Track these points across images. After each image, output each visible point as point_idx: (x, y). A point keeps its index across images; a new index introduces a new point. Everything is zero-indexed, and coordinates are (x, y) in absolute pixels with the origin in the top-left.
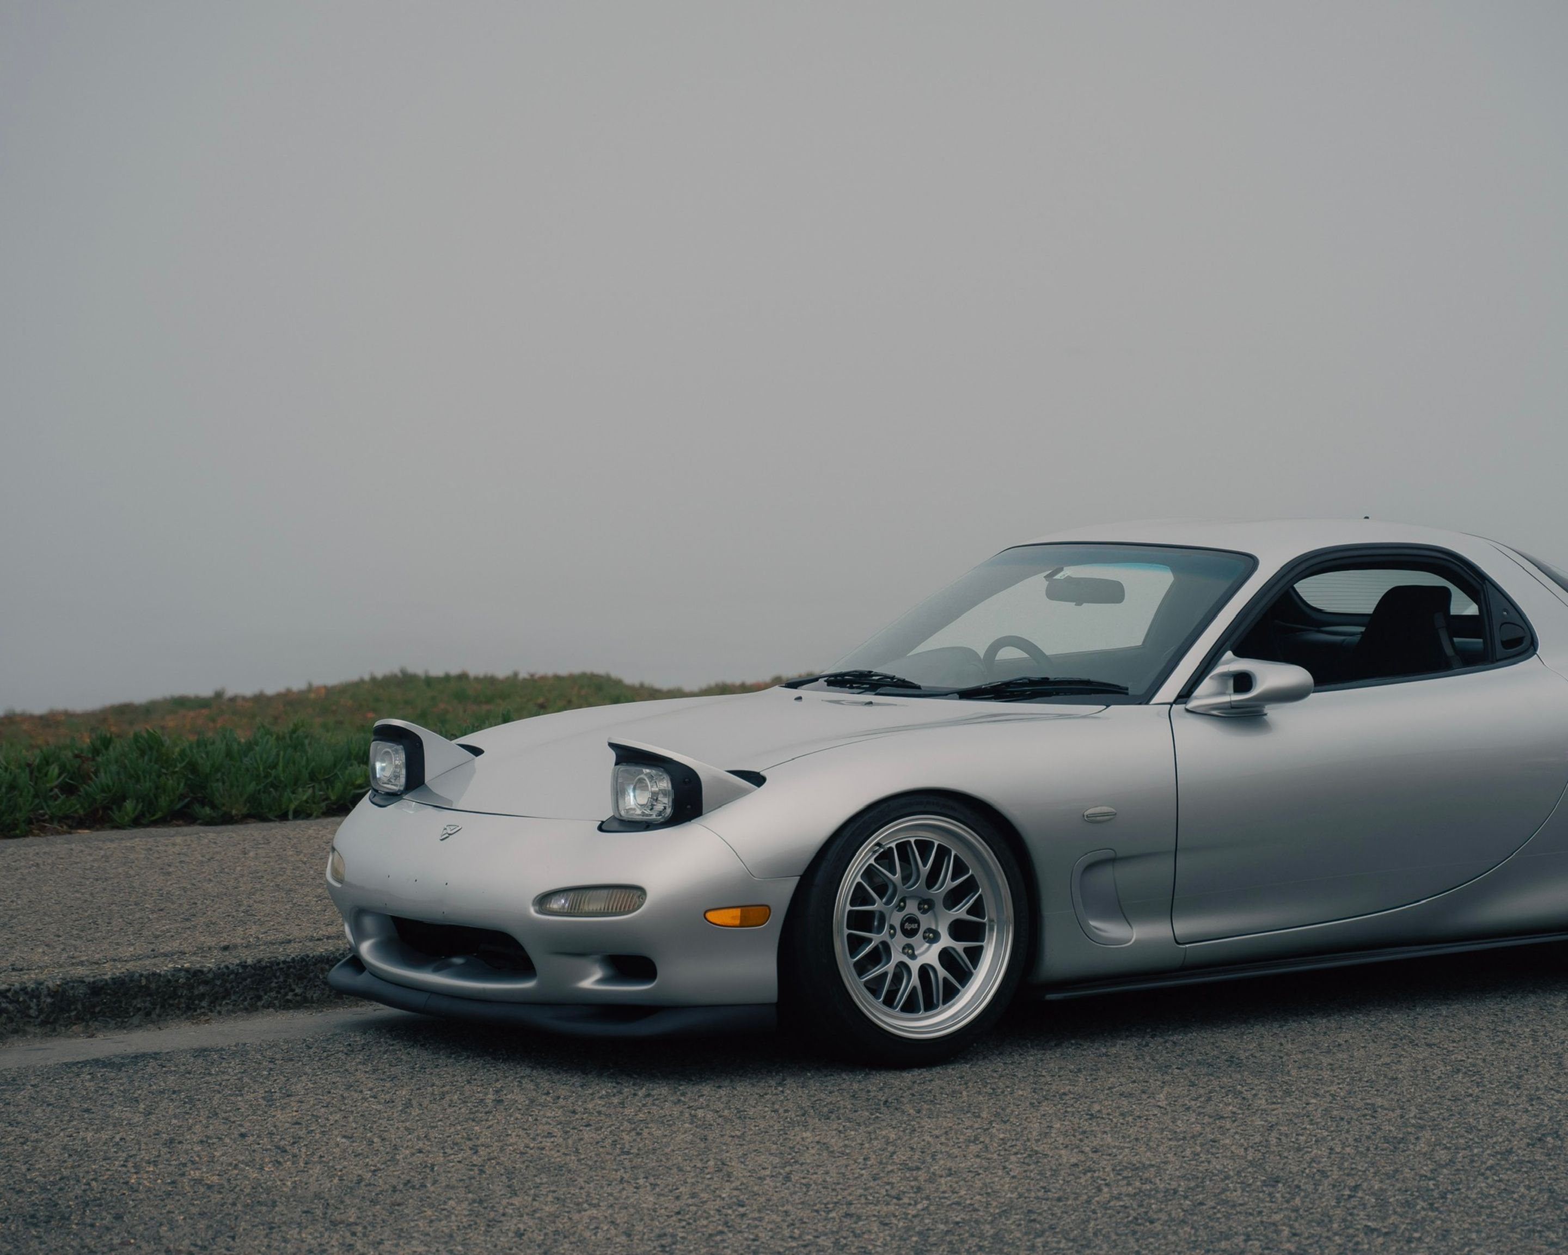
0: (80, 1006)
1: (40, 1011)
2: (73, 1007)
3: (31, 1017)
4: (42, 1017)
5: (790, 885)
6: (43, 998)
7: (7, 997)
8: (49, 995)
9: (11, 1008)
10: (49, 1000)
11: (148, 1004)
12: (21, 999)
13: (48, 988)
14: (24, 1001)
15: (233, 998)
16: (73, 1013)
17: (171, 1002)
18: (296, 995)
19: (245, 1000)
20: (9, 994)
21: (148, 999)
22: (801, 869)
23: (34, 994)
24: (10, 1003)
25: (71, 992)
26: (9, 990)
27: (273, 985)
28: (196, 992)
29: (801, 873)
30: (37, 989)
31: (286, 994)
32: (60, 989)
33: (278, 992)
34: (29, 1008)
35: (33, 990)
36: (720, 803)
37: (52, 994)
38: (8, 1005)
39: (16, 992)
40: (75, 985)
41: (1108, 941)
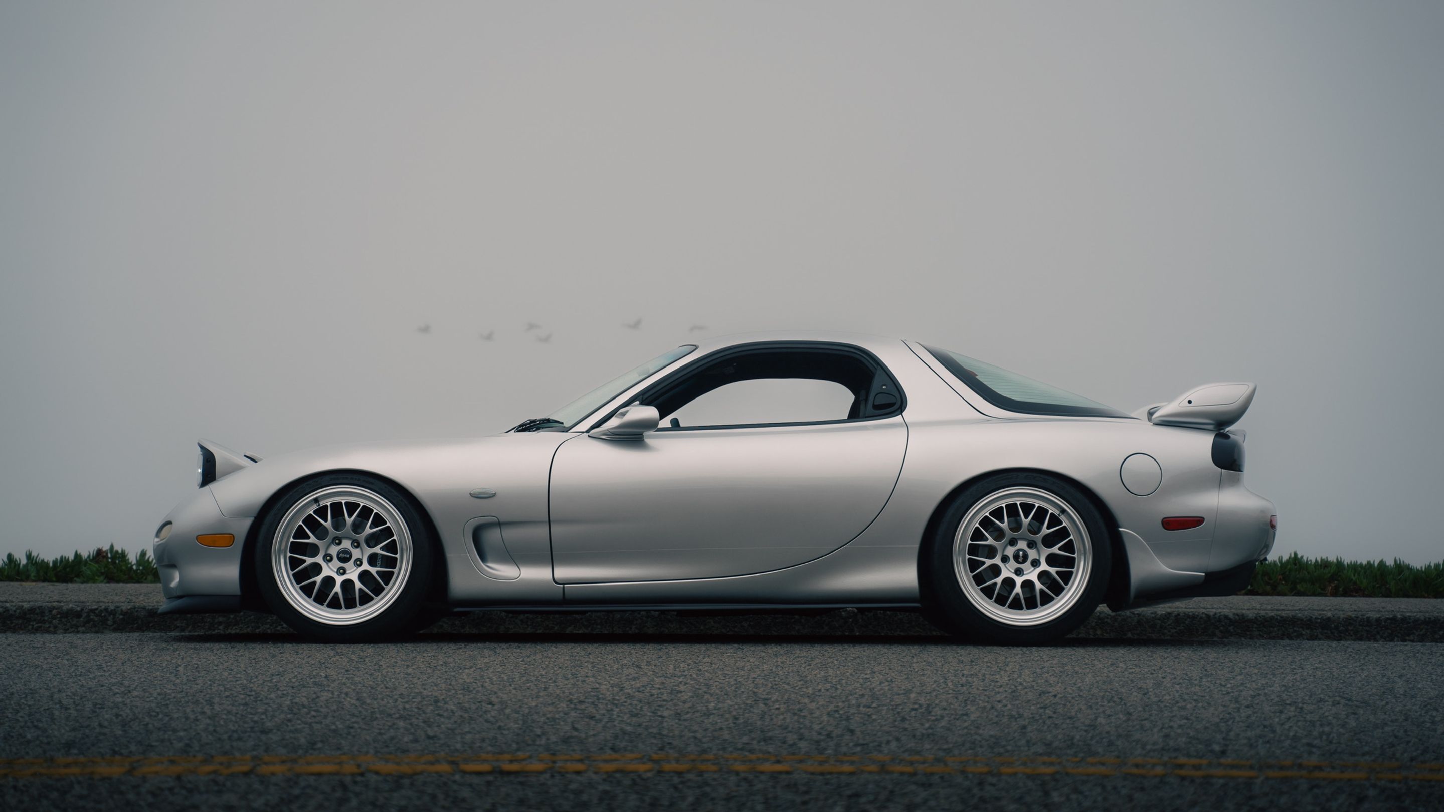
0: (140, 622)
1: (115, 622)
2: (135, 622)
3: (108, 625)
4: (115, 626)
5: (248, 523)
6: (117, 616)
7: (95, 613)
8: (121, 614)
9: (96, 619)
10: (121, 617)
11: (183, 625)
12: (103, 615)
13: (122, 610)
14: (105, 616)
15: (240, 626)
16: (135, 626)
17: (199, 624)
18: (283, 628)
19: (248, 627)
20: (97, 612)
21: (185, 621)
22: (255, 513)
23: (113, 613)
24: (96, 616)
25: (136, 614)
26: (97, 609)
27: (269, 621)
28: (216, 621)
29: (255, 515)
30: (115, 610)
31: (276, 627)
32: (129, 611)
33: (271, 625)
34: (107, 620)
35: (112, 610)
36: (226, 473)
37: (124, 614)
38: (95, 617)
39: (101, 611)
40: (139, 610)
41: (496, 577)
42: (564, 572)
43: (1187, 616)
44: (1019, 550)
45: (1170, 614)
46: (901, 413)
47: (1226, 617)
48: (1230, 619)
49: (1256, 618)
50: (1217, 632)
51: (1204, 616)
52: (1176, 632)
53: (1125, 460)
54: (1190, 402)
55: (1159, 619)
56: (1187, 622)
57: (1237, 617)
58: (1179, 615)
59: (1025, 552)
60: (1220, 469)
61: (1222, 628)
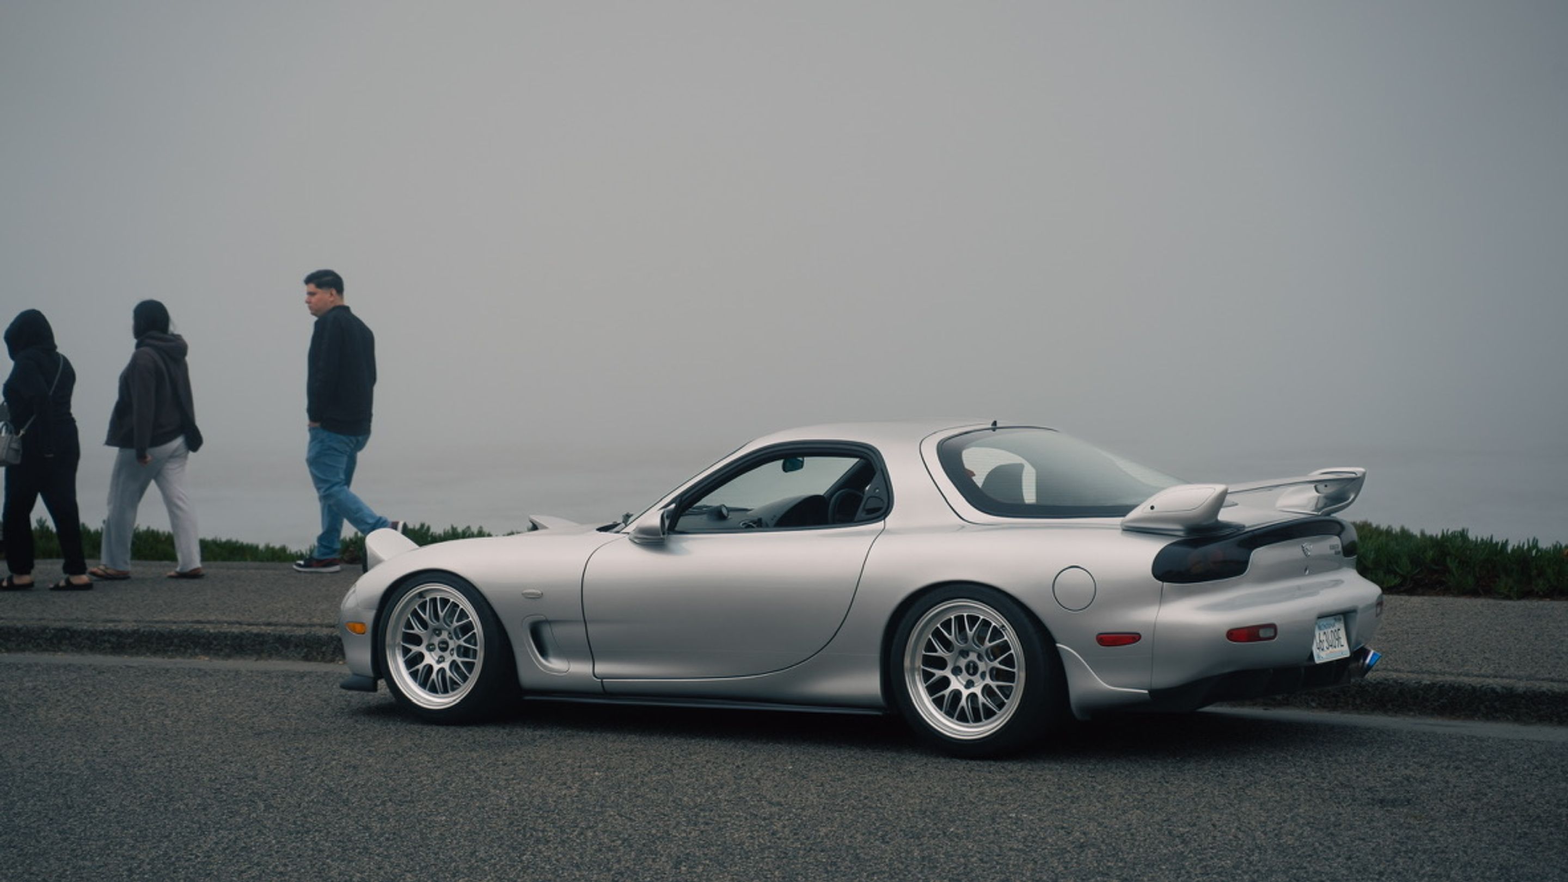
5: (372, 614)
29: (376, 608)
41: (552, 670)
42: (602, 668)
43: (1452, 687)
44: (970, 662)
45: (1434, 684)
46: (884, 519)
47: (1493, 690)
48: (1497, 693)
49: (1525, 693)
50: (1482, 707)
51: (1470, 688)
52: (1438, 705)
53: (1060, 573)
54: (1152, 508)
55: (1422, 690)
56: (1450, 694)
57: (1504, 691)
58: (1443, 686)
59: (975, 664)
60: (1160, 582)
61: (1487, 703)
